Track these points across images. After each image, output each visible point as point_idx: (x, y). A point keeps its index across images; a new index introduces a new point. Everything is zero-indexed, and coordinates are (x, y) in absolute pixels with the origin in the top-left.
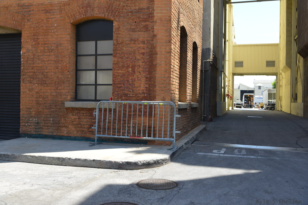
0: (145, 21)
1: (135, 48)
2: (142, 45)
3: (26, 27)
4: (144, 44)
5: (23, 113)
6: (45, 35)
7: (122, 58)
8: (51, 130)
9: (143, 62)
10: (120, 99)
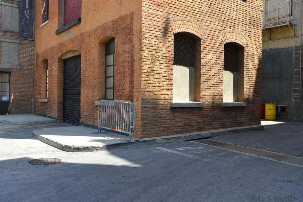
0: (129, 35)
1: (124, 58)
2: (127, 55)
3: (83, 49)
4: (129, 54)
5: (81, 108)
6: (89, 54)
7: (118, 66)
8: (91, 121)
9: (128, 69)
10: (118, 99)
